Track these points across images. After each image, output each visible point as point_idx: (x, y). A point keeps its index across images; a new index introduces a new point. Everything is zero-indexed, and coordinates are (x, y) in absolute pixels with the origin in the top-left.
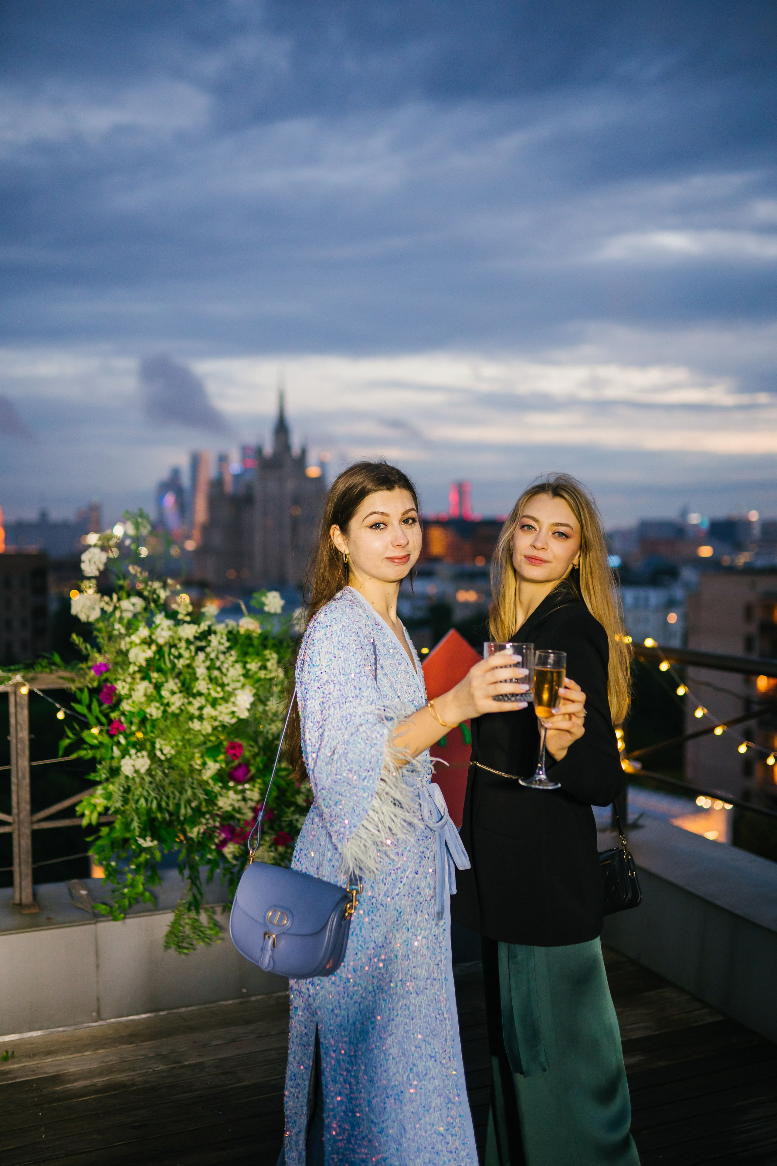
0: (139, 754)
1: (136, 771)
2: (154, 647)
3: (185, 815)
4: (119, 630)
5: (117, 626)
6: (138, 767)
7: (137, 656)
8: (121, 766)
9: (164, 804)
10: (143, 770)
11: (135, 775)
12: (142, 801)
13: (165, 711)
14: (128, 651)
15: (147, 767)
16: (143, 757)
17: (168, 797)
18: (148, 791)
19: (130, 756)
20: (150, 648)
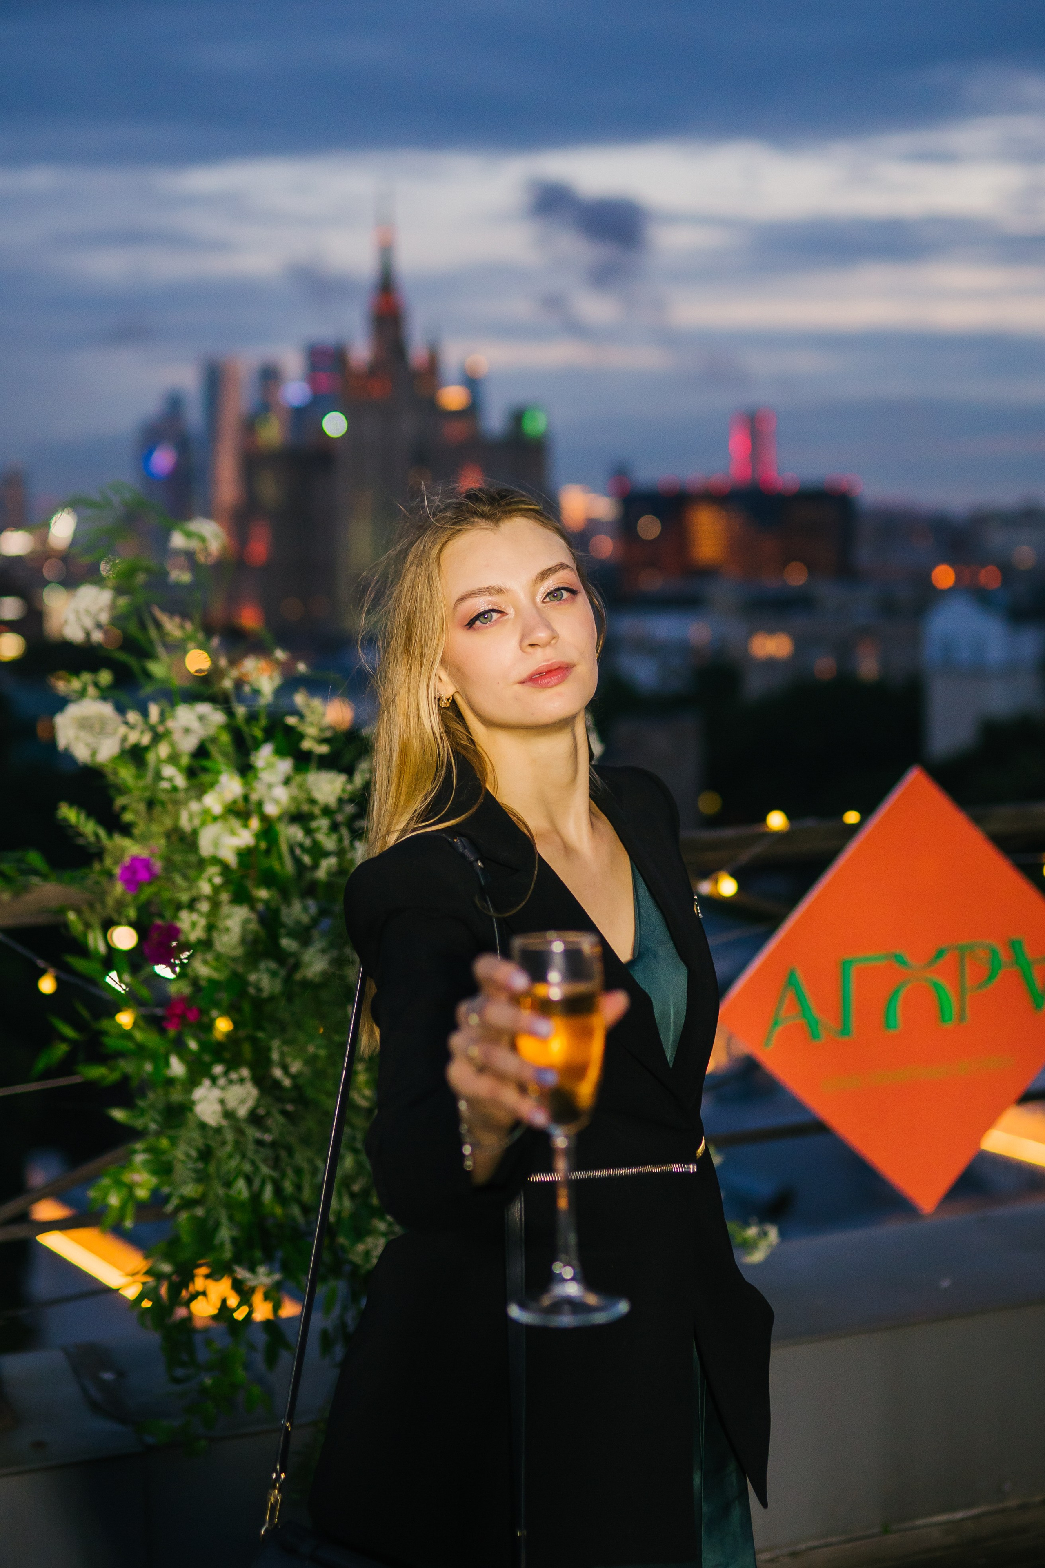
0: (234, 1076)
1: (228, 1114)
2: (255, 823)
3: (339, 1214)
4: (171, 780)
5: (169, 771)
6: (231, 1104)
7: (216, 844)
8: (193, 1103)
9: (288, 1187)
10: (242, 1112)
11: (224, 1123)
12: (241, 1184)
13: (288, 980)
14: (195, 833)
15: (250, 1103)
16: (242, 1081)
17: (298, 1172)
18: (253, 1163)
19: (214, 1080)
20: (246, 826)
